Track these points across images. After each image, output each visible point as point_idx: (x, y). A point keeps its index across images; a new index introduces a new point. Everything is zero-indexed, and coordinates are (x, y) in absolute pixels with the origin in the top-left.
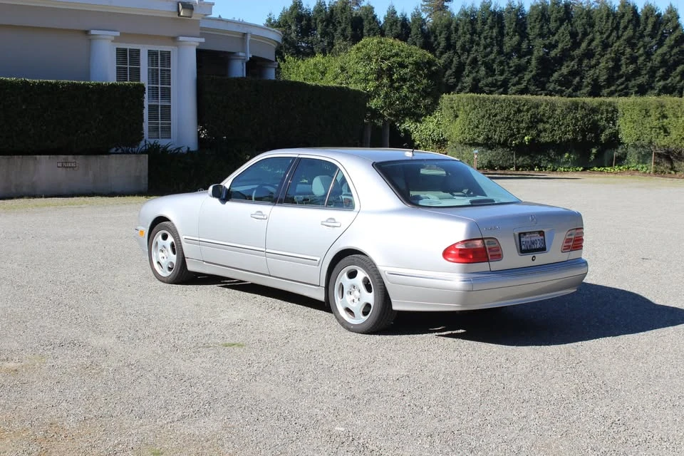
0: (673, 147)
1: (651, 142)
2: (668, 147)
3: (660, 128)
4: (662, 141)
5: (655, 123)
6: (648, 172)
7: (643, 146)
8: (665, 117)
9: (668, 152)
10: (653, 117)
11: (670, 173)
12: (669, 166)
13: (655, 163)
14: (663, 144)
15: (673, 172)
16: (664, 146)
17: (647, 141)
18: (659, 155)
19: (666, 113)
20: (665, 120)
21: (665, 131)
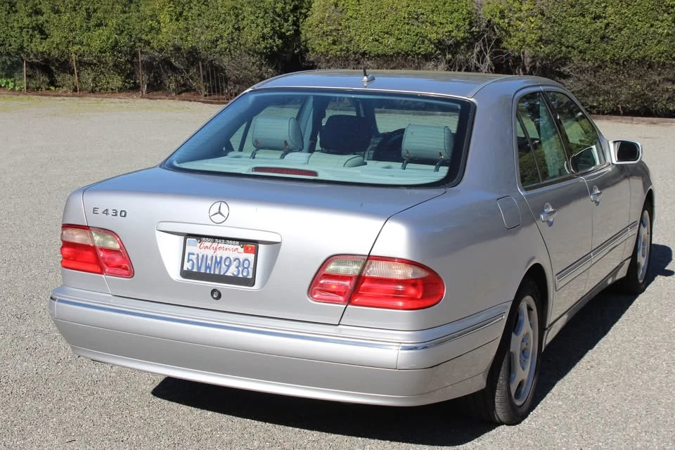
0: (55, 53)
1: (21, 48)
2: (49, 55)
3: (34, 29)
4: (39, 46)
5: (27, 21)
6: (17, 88)
7: (8, 54)
8: (38, 12)
9: (46, 61)
10: (22, 14)
11: (49, 89)
12: (47, 80)
13: (28, 76)
14: (40, 49)
15: (52, 88)
16: (42, 53)
17: (15, 46)
18: (31, 65)
19: (39, 7)
20: (40, 17)
21: (42, 32)
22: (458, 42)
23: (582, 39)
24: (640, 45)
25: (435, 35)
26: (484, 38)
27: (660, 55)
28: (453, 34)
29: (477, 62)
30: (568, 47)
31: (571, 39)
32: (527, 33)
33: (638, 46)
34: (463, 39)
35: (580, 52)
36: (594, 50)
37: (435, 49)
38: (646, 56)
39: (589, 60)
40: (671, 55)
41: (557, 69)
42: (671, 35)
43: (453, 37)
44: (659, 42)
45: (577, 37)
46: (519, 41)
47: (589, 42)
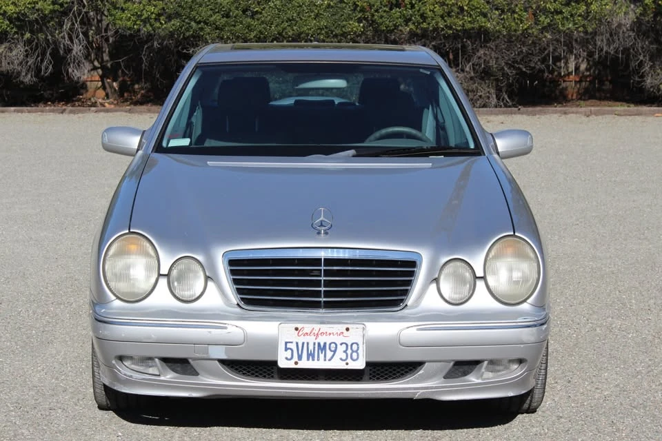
22: (45, 16)
23: (218, 12)
24: (293, 20)
25: (12, 7)
26: (74, 11)
27: (319, 31)
28: (38, 6)
29: (69, 43)
30: (199, 23)
31: (204, 12)
32: (144, 5)
33: (290, 21)
34: (52, 11)
35: (217, 28)
36: (234, 26)
37: (12, 26)
38: (302, 33)
39: (228, 38)
40: (332, 31)
41: (185, 51)
42: (332, 7)
43: (38, 10)
44: (317, 16)
45: (211, 9)
46: (133, 15)
47: (228, 16)
